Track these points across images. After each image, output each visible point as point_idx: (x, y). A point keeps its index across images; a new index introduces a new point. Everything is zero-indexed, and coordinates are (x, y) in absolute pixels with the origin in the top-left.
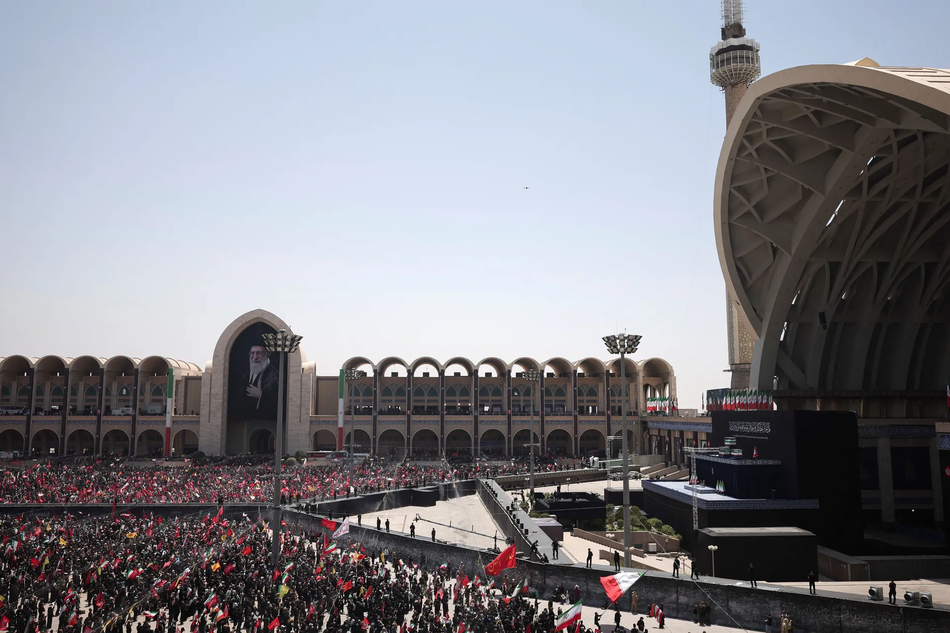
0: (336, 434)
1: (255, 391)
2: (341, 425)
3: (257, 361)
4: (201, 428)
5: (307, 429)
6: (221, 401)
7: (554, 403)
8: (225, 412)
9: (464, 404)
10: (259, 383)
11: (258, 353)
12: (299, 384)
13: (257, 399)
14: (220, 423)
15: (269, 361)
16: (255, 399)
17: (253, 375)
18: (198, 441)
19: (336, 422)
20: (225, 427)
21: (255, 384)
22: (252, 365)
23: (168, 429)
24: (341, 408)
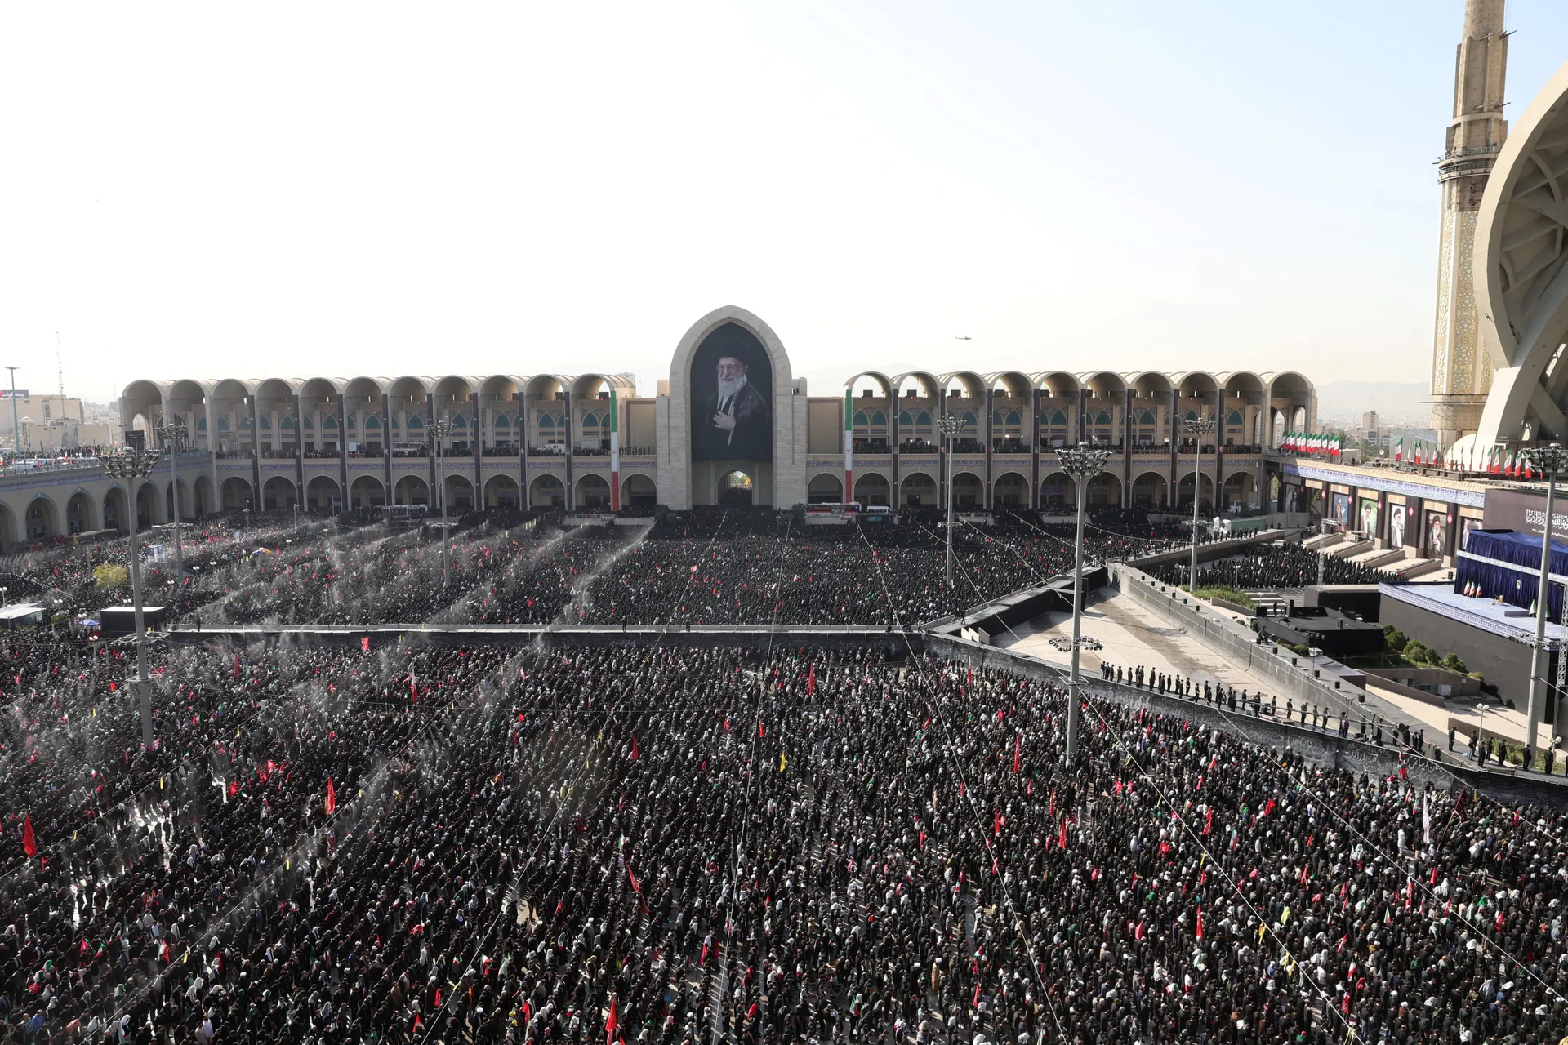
0: (842, 479)
1: (726, 421)
2: (849, 467)
3: (728, 379)
4: (659, 473)
5: (803, 474)
6: (684, 435)
7: (1138, 434)
8: (689, 450)
9: (1015, 435)
10: (731, 409)
11: (729, 367)
12: (790, 410)
13: (729, 432)
14: (684, 466)
15: (746, 379)
16: (725, 432)
17: (723, 398)
18: (655, 489)
19: (842, 464)
20: (690, 471)
21: (726, 411)
22: (722, 384)
23: (615, 474)
24: (848, 444)
